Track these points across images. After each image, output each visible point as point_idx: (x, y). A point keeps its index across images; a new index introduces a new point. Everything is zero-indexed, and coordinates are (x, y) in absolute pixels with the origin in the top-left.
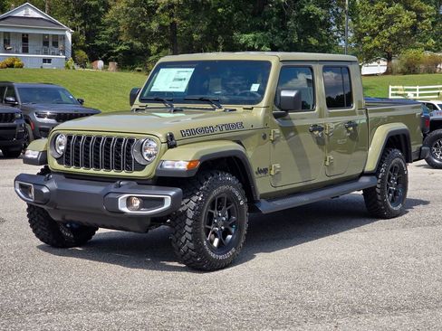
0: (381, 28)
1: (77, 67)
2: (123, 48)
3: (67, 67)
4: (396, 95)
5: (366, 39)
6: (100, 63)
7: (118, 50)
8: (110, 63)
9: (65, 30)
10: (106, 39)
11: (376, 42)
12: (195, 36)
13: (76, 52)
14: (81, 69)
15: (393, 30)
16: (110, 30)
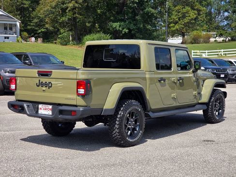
0: (179, 20)
1: (23, 42)
2: (43, 30)
3: (18, 41)
4: (196, 55)
5: (172, 25)
6: (33, 39)
7: (40, 31)
8: (39, 39)
9: (16, 21)
10: (33, 26)
11: (177, 27)
12: (87, 24)
13: (22, 33)
14: (25, 42)
15: (186, 20)
16: (36, 20)
